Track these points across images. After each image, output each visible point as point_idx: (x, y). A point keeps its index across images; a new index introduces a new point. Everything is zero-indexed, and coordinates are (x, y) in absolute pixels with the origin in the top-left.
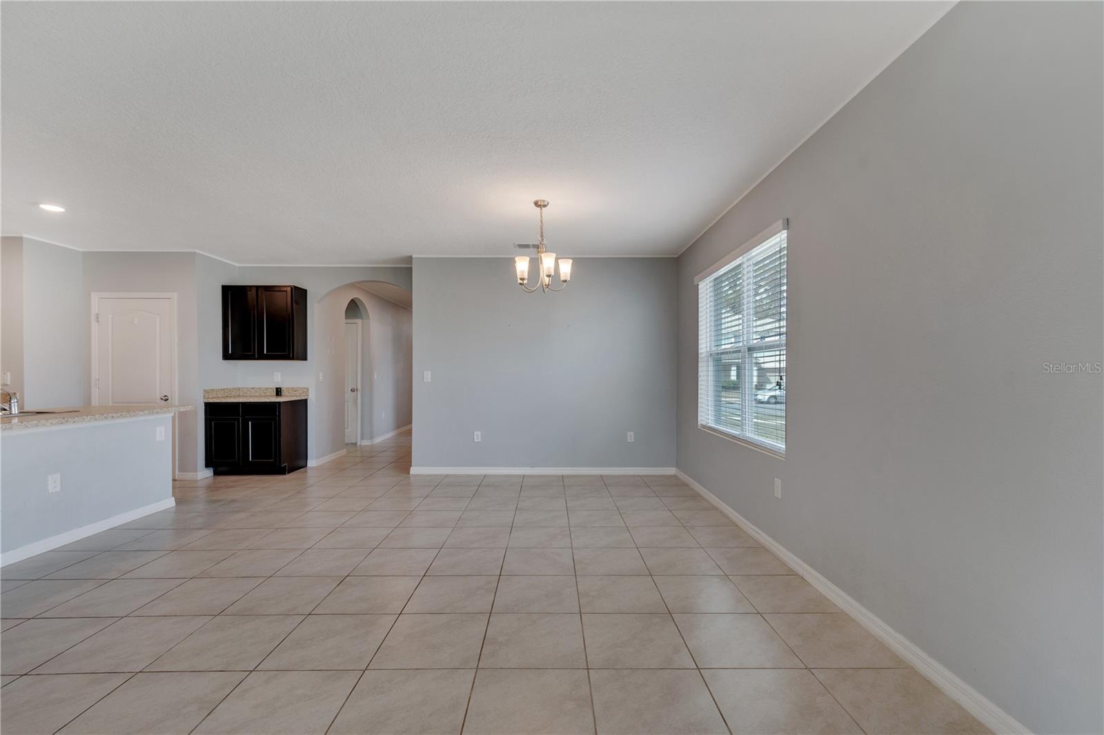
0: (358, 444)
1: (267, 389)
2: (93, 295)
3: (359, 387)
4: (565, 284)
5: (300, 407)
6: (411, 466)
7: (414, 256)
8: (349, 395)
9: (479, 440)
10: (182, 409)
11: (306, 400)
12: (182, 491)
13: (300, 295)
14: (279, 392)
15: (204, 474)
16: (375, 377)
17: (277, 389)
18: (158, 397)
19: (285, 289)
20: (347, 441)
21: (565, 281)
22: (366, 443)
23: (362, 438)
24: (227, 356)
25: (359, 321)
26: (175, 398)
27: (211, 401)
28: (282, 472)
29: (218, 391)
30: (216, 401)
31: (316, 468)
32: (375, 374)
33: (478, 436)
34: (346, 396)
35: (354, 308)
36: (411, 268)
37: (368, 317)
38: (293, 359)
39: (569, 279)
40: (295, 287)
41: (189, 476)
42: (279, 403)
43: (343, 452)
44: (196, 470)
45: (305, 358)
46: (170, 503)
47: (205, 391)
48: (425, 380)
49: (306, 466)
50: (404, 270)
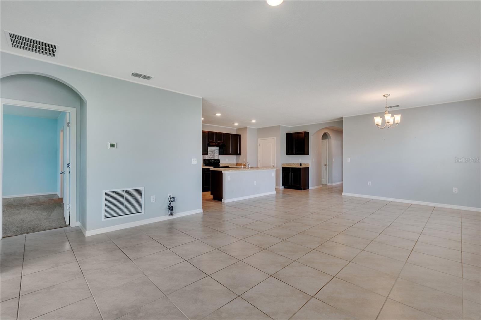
0: (327, 185)
1: (297, 164)
2: (259, 139)
3: (327, 164)
4: (398, 124)
5: (307, 169)
6: (342, 192)
7: (344, 117)
8: (323, 167)
9: (371, 185)
10: (277, 168)
11: (308, 168)
12: (277, 190)
13: (307, 134)
14: (301, 165)
15: (282, 187)
16: (334, 160)
17: (300, 164)
18: (272, 165)
19: (302, 133)
20: (322, 183)
21: (398, 123)
22: (330, 184)
23: (328, 183)
24: (287, 154)
25: (327, 140)
26: (275, 165)
27: (283, 167)
28: (301, 189)
29: (285, 164)
30: (285, 167)
31: (312, 190)
32: (334, 159)
33: (370, 183)
34: (322, 167)
35: (325, 136)
36: (343, 121)
37: (331, 138)
38: (305, 154)
39: (399, 122)
40: (305, 132)
41: (278, 187)
42: (301, 168)
43: (321, 186)
44: (280, 186)
45: (308, 154)
46: (275, 192)
47: (282, 164)
48: (348, 161)
49: (308, 189)
50: (340, 121)
